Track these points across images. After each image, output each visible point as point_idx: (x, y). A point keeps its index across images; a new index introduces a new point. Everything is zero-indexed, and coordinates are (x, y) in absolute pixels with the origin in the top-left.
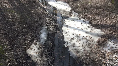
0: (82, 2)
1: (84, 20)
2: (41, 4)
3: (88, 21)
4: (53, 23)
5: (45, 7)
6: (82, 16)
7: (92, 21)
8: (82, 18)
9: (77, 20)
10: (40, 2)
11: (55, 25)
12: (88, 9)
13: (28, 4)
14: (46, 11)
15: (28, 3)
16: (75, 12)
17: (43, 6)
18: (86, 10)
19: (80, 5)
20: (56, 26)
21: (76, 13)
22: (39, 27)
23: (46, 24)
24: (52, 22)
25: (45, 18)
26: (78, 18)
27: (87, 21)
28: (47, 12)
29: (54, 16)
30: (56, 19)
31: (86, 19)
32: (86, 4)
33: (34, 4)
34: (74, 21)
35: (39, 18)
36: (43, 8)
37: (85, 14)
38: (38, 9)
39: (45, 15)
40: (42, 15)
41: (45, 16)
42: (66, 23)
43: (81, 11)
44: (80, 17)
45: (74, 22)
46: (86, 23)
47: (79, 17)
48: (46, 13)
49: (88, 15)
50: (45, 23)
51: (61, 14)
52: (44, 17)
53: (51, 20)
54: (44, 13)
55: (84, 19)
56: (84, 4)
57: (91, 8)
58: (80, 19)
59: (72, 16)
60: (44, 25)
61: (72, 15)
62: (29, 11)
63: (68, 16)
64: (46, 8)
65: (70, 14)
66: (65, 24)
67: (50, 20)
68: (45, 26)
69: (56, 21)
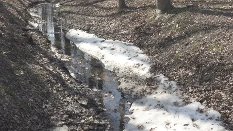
0: (187, 45)
1: (202, 107)
2: (53, 49)
3: (214, 109)
4: (88, 116)
5: (65, 58)
6: (192, 92)
7: (229, 109)
8: (193, 100)
9: (176, 104)
10: (49, 42)
11: (96, 122)
12: (210, 69)
13: (10, 49)
14: (66, 71)
15: (13, 46)
16: (167, 79)
17: (57, 54)
18: (203, 72)
19: (181, 55)
20: (99, 125)
21: (170, 79)
22: (38, 127)
23: (65, 116)
24: (84, 110)
25: (64, 97)
26: (180, 98)
27: (212, 112)
28: (71, 76)
29: (95, 90)
30: (101, 101)
31: (208, 103)
32: (203, 51)
33: (29, 46)
34: (167, 110)
35: (43, 94)
36: (60, 61)
37: (200, 84)
38: (42, 66)
39: (63, 84)
40: (52, 86)
41: (64, 90)
42: (135, 115)
43: (187, 74)
44: (186, 96)
45: (165, 112)
46: (211, 119)
47: (182, 94)
48: (67, 77)
49: (214, 89)
50: (62, 116)
51: (120, 83)
52: (58, 91)
53: (85, 103)
54: (59, 79)
55: (201, 102)
56: (196, 52)
57: (219, 64)
58: (187, 102)
59: (157, 91)
60: (57, 120)
61: (155, 89)
62: (11, 71)
63: (144, 91)
64: (70, 63)
65: (148, 85)
66: (134, 119)
67: (81, 105)
68: (62, 126)
69: (102, 106)
